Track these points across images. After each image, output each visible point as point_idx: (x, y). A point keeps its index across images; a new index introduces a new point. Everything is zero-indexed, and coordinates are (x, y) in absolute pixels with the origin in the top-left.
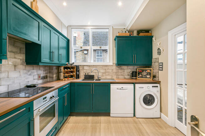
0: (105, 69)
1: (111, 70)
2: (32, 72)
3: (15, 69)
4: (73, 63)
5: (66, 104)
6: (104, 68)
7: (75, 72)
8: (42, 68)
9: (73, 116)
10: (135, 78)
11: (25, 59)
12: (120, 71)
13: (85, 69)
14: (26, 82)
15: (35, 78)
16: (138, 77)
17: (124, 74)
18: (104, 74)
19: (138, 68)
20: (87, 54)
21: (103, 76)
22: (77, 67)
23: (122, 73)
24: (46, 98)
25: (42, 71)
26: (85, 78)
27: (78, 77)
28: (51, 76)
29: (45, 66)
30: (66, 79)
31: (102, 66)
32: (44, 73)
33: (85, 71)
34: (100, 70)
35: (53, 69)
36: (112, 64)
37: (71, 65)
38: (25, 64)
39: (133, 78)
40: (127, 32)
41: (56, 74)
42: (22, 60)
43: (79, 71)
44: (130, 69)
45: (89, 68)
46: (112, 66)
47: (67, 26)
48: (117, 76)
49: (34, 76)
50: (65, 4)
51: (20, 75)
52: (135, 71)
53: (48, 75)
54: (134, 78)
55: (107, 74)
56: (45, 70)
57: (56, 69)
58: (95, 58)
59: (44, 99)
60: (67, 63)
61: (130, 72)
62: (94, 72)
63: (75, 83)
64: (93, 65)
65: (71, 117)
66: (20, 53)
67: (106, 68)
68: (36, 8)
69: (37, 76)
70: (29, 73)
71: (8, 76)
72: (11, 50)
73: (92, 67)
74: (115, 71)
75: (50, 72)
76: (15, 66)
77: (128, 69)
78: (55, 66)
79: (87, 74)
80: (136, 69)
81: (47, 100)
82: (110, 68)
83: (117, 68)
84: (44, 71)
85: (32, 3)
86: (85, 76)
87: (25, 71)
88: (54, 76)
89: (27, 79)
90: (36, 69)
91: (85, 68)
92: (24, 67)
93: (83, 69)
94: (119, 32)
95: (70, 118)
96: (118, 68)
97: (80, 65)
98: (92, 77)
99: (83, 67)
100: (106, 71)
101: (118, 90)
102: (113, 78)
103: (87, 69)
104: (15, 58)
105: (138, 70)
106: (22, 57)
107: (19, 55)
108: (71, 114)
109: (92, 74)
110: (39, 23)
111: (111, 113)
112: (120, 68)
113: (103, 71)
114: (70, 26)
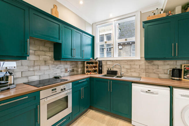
0: (131, 65)
1: (138, 66)
2: (59, 66)
3: (45, 64)
4: (97, 58)
5: (82, 97)
6: (129, 63)
7: (98, 67)
8: (69, 63)
9: (93, 109)
10: (178, 79)
11: (53, 55)
12: (151, 67)
13: (108, 65)
14: (55, 73)
15: (62, 71)
16: (184, 78)
17: (158, 71)
18: (129, 71)
19: (184, 64)
20: (122, 49)
21: (127, 72)
22: (100, 62)
23: (154, 71)
24: (56, 89)
25: (69, 66)
26: (107, 73)
27: (100, 72)
28: (77, 70)
29: (72, 61)
30: (89, 73)
31: (126, 61)
32: (71, 67)
33: (108, 66)
34: (125, 66)
35: (78, 64)
36: (140, 59)
37: (95, 60)
38: (53, 60)
39: (173, 78)
40: (162, 12)
41: (81, 68)
42: (51, 57)
43: (101, 66)
44: (168, 64)
45: (112, 63)
46: (139, 60)
47: (92, 24)
48: (147, 74)
49: (62, 69)
50: (81, 2)
51: (49, 68)
52: (179, 67)
53: (75, 69)
54: (176, 78)
55: (132, 70)
56: (72, 65)
57: (81, 64)
58: (131, 53)
59: (52, 90)
60: (91, 58)
61: (168, 69)
62: (118, 68)
63: (93, 78)
64: (117, 60)
65: (91, 110)
66: (49, 51)
67: (132, 63)
68: (56, 13)
69: (64, 69)
70: (57, 67)
71: (40, 69)
72: (42, 50)
73: (116, 62)
74: (144, 67)
75: (76, 67)
76: (45, 61)
77: (164, 65)
78: (80, 61)
79: (109, 70)
80: (181, 66)
81: (56, 92)
82: (136, 63)
83: (147, 64)
84: (70, 65)
85: (52, 10)
86: (108, 71)
87: (54, 66)
88: (80, 70)
89: (55, 71)
90: (63, 63)
91: (109, 63)
92: (53, 62)
93: (106, 64)
94: (149, 16)
95: (89, 111)
96: (149, 63)
97: (104, 60)
98: (114, 73)
99: (107, 62)
100: (131, 67)
101: (142, 93)
102: (140, 76)
103: (110, 64)
104: (45, 55)
105: (184, 66)
106: (51, 54)
107: (49, 53)
108: (91, 107)
109: (115, 69)
110: (59, 25)
111: (132, 120)
112: (152, 63)
113: (127, 67)
114: (95, 23)
